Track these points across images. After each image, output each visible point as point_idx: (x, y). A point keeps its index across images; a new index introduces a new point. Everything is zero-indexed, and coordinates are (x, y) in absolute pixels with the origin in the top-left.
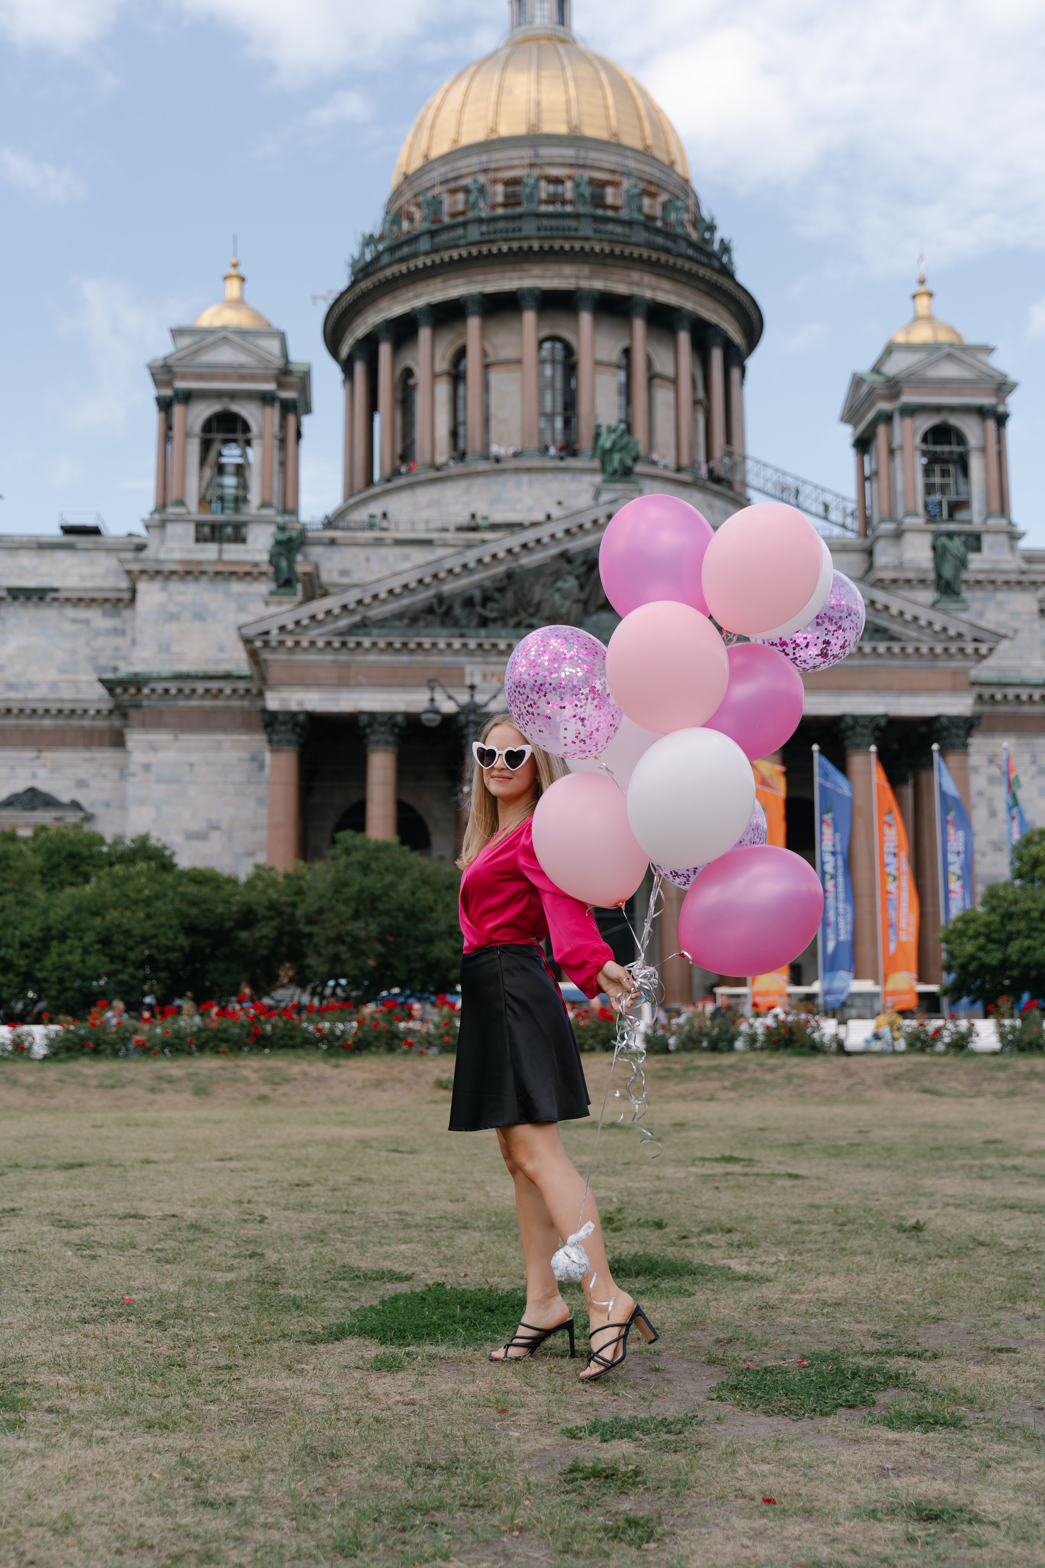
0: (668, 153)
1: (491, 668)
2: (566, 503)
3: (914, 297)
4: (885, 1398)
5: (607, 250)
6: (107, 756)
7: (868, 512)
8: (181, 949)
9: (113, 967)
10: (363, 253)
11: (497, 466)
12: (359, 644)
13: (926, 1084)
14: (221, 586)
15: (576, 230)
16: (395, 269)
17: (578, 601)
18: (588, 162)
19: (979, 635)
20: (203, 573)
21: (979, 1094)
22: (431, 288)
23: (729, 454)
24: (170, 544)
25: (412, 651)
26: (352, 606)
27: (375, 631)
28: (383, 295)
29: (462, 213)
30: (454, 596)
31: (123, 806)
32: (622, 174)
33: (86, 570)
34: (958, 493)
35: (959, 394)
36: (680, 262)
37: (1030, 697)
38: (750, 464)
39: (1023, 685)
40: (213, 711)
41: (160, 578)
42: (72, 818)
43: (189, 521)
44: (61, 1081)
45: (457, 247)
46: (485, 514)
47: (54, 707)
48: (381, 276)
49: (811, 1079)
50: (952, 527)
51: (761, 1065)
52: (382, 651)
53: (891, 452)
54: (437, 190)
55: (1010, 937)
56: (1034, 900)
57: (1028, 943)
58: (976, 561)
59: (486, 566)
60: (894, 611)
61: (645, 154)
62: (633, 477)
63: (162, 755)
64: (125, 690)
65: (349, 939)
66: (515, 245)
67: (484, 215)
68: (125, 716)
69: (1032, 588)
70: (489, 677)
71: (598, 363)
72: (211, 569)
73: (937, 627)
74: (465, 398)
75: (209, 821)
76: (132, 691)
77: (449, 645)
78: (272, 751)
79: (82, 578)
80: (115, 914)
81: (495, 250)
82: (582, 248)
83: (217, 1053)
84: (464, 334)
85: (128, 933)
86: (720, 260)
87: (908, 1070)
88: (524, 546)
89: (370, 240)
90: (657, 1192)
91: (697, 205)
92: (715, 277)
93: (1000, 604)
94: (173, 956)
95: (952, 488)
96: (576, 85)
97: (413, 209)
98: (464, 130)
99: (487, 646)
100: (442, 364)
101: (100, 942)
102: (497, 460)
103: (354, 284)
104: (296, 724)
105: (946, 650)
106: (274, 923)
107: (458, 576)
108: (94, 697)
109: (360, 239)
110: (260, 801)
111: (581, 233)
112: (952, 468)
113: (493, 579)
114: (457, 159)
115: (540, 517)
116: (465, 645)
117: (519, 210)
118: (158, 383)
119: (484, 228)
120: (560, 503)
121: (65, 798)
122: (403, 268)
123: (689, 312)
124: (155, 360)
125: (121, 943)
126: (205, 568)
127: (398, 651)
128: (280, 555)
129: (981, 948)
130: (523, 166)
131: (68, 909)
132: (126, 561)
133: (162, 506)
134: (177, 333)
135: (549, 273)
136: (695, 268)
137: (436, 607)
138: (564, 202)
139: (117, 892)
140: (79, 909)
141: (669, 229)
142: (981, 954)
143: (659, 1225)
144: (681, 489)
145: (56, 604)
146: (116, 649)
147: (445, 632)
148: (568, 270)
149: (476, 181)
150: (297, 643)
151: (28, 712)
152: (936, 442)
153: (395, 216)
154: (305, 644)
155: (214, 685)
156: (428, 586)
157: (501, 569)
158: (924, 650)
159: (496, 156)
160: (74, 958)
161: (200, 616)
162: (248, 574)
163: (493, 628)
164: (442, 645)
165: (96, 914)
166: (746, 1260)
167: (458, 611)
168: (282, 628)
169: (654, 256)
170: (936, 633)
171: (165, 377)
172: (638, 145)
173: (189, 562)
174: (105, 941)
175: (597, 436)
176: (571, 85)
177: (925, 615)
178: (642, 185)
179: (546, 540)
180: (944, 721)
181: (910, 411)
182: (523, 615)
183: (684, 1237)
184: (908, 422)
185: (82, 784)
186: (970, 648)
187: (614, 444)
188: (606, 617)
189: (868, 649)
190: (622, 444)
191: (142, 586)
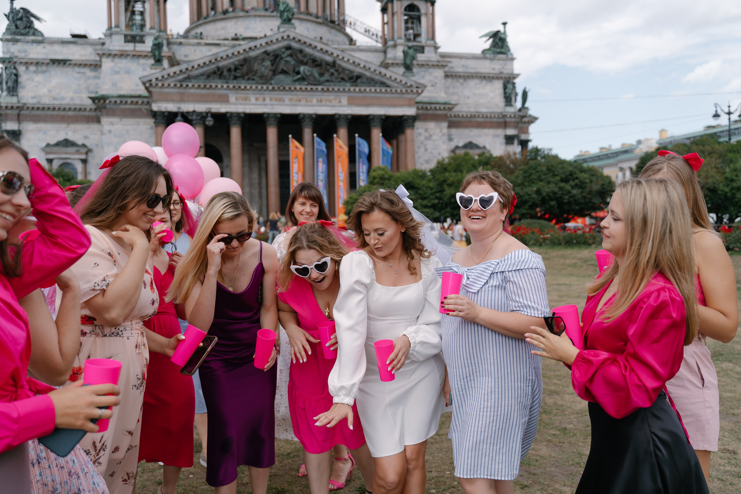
1: (239, 95)
6: (94, 126)
7: (385, 37)
11: (247, 14)
12: (187, 86)
14: (136, 60)
17: (271, 70)
19: (418, 85)
20: (128, 55)
23: (339, 13)
24: (114, 43)
25: (208, 89)
26: (184, 70)
27: (193, 81)
30: (224, 67)
31: (102, 146)
33: (82, 52)
34: (417, 31)
37: (440, 108)
39: (438, 103)
40: (135, 110)
41: (111, 57)
42: (84, 150)
43: (121, 34)
46: (241, 33)
47: (73, 107)
50: (414, 44)
52: (197, 88)
53: (393, 14)
58: (421, 57)
59: (236, 56)
60: (388, 76)
62: (293, 21)
63: (116, 127)
64: (99, 101)
69: (442, 67)
72: (131, 54)
73: (403, 82)
76: (102, 101)
77: (222, 86)
78: (156, 126)
79: (81, 55)
88: (250, 48)
93: (430, 73)
95: (415, 28)
99: (237, 87)
102: (247, 12)
104: (164, 116)
105: (406, 91)
107: (225, 59)
108: (88, 104)
112: (415, 21)
113: (239, 61)
115: (262, 35)
116: (228, 87)
121: (80, 143)
126: (129, 53)
127: (203, 88)
128: (155, 49)
132: (98, 49)
133: (110, 28)
137: (217, 71)
145: (71, 66)
146: (97, 84)
147: (220, 81)
150: (163, 85)
151: (62, 109)
152: (409, 11)
154: (166, 85)
155: (134, 100)
156: (213, 63)
157: (241, 57)
158: (399, 91)
161: (128, 72)
162: (146, 56)
163: (239, 80)
164: (219, 86)
167: (225, 73)
168: (157, 79)
170: (403, 85)
173: (122, 51)
175: (279, 5)
177: (399, 78)
179: (258, 46)
180: (405, 117)
182: (250, 75)
184: (399, 3)
185: (86, 137)
186: (415, 90)
187: (285, 9)
188: (282, 77)
189: (378, 90)
190: (288, 9)
191: (104, 60)
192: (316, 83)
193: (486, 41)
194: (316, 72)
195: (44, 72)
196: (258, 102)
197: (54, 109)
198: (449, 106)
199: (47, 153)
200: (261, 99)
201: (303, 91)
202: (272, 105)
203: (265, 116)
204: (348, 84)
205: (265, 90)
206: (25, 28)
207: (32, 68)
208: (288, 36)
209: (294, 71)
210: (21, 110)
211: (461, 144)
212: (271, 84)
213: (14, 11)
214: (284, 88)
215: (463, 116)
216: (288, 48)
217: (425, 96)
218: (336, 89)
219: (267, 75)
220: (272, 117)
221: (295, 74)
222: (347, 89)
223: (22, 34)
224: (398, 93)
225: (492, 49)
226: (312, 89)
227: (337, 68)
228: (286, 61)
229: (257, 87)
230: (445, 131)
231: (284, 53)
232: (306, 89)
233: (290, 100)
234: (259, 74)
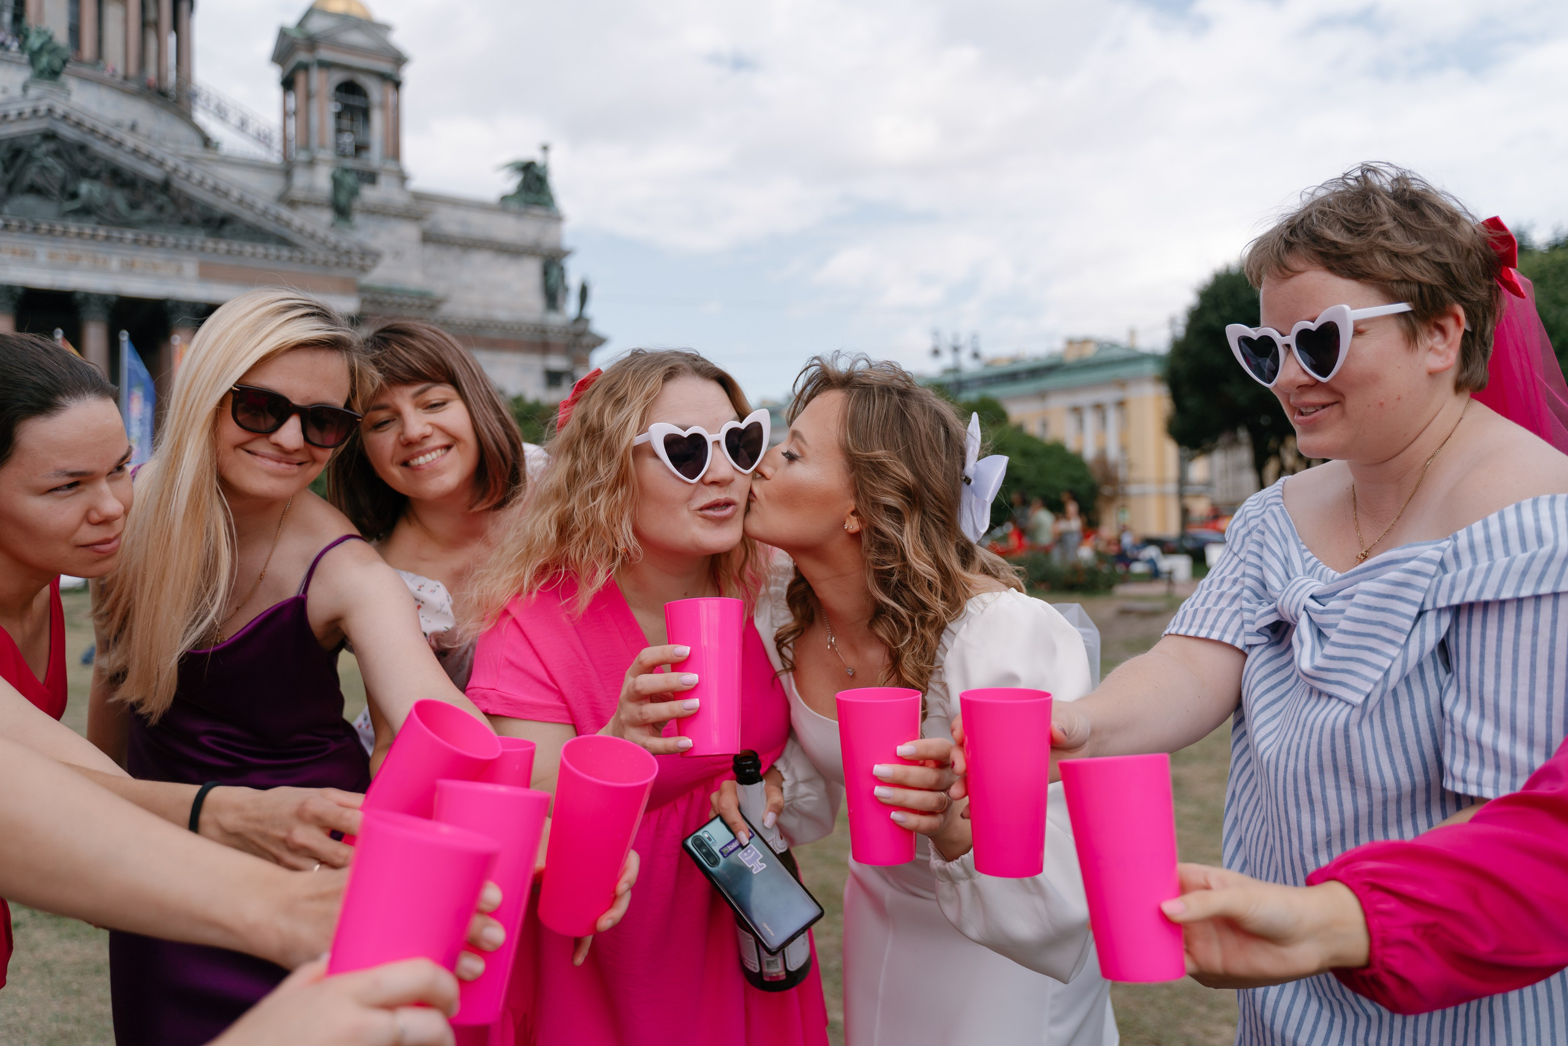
7: (291, 142)
19: (364, 252)
35: (365, 59)
37: (411, 304)
39: (405, 293)
53: (309, 96)
60: (296, 225)
62: (63, 77)
69: (415, 220)
73: (331, 243)
105: (338, 262)
112: (357, 117)
152: (346, 94)
158: (320, 260)
170: (330, 248)
177: (321, 232)
181: (324, 65)
184: (322, 73)
186: (356, 260)
187: (43, 47)
188: (30, 200)
189: (273, 253)
190: (48, 46)
192: (121, 223)
193: (508, 178)
194: (120, 199)
198: (430, 302)
201: (86, 239)
204: (200, 234)
208: (50, 111)
209: (63, 188)
212: (2, 214)
214: (37, 227)
215: (459, 324)
216: (49, 136)
217: (380, 275)
218: (170, 242)
221: (65, 198)
222: (197, 244)
224: (319, 265)
225: (521, 194)
226: (108, 235)
227: (172, 196)
232: (94, 233)
233: (52, 256)
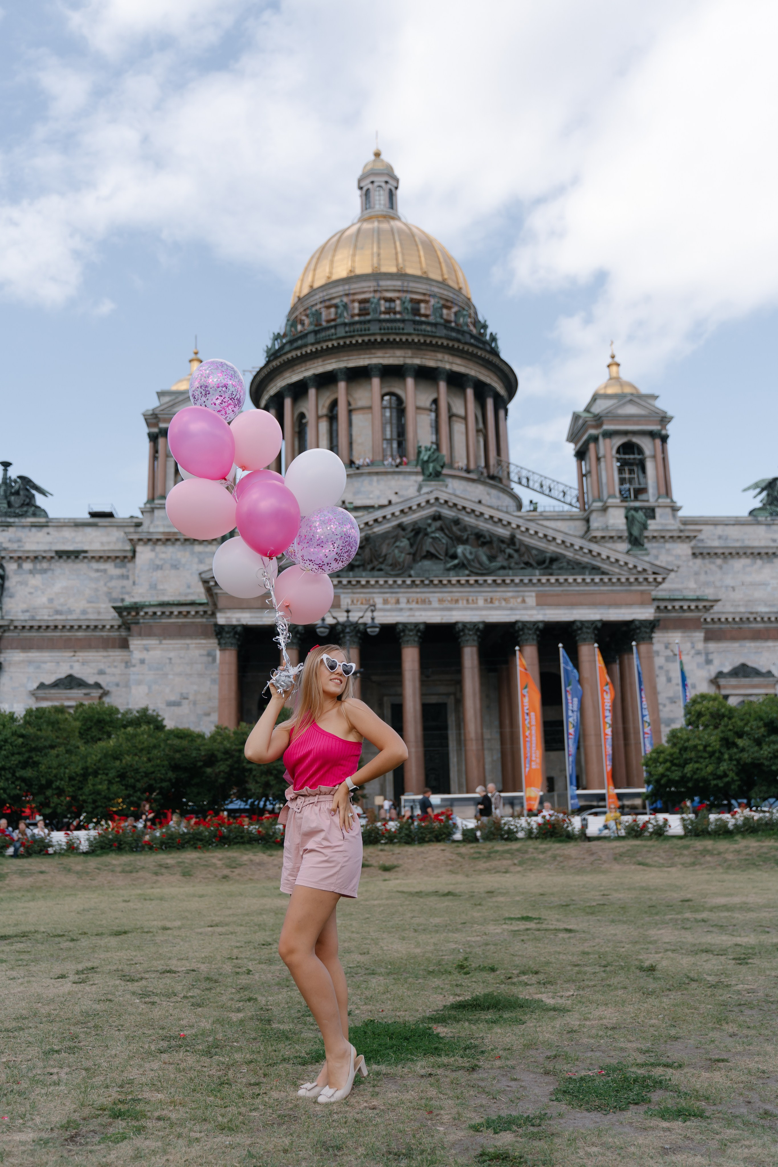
0: (458, 283)
1: (357, 596)
2: (400, 493)
3: (609, 366)
4: (656, 1096)
5: (422, 341)
6: (117, 654)
7: (586, 496)
8: (170, 780)
9: (127, 792)
10: (274, 344)
11: (358, 471)
13: (640, 859)
14: (189, 548)
15: (403, 329)
16: (294, 354)
17: (409, 554)
18: (410, 289)
19: (656, 570)
20: (177, 540)
21: (672, 865)
22: (315, 365)
23: (499, 463)
24: (157, 522)
28: (286, 370)
29: (334, 320)
31: (127, 686)
32: (430, 295)
33: (105, 539)
34: (639, 484)
35: (638, 424)
36: (466, 348)
37: (689, 607)
38: (512, 468)
39: (684, 599)
40: (184, 625)
41: (151, 543)
42: (96, 693)
44: (98, 869)
45: (331, 340)
46: (351, 501)
47: (84, 624)
48: (285, 358)
49: (568, 858)
50: (637, 504)
51: (536, 849)
53: (598, 459)
54: (318, 306)
55: (686, 762)
56: (700, 739)
57: (697, 765)
58: (653, 525)
60: (604, 556)
61: (443, 284)
62: (441, 477)
63: (152, 653)
64: (129, 613)
65: (275, 772)
66: (366, 339)
67: (346, 321)
68: (129, 629)
69: (687, 540)
70: (355, 601)
71: (418, 408)
73: (631, 566)
74: (337, 431)
75: (182, 694)
76: (133, 613)
78: (220, 650)
79: (102, 544)
80: (128, 758)
81: (354, 342)
82: (407, 340)
83: (195, 848)
84: (337, 392)
85: (137, 771)
86: (490, 346)
87: (628, 850)
88: (376, 521)
89: (277, 337)
90: (487, 944)
91: (476, 313)
92: (488, 356)
93: (668, 550)
94: (164, 784)
95: (636, 480)
96: (401, 244)
97: (304, 318)
98: (334, 271)
99: (354, 583)
100: (323, 411)
101: (118, 776)
102: (358, 467)
103: (268, 363)
104: (236, 633)
105: (636, 579)
106: (228, 763)
108: (110, 618)
109: (272, 336)
110: (213, 681)
111: (405, 331)
112: (635, 468)
114: (330, 288)
115: (385, 502)
116: (340, 582)
117: (368, 318)
118: (149, 425)
119: (347, 329)
120: (396, 493)
121: (91, 681)
122: (299, 353)
123: (472, 376)
124: (147, 410)
125: (132, 777)
126: (178, 537)
129: (668, 769)
130: (370, 292)
131: (99, 756)
132: (130, 533)
133: (152, 499)
134: (161, 394)
135: (387, 355)
136: (475, 351)
138: (395, 313)
139: (129, 744)
140: (106, 756)
141: (459, 328)
142: (668, 773)
143: (493, 970)
144: (470, 484)
145: (86, 560)
146: (123, 587)
148: (399, 353)
149: (342, 301)
151: (68, 627)
152: (625, 453)
153: (293, 321)
155: (184, 609)
158: (623, 580)
159: (354, 286)
160: (103, 787)
161: (175, 567)
163: (357, 571)
165: (116, 758)
166: (550, 994)
169: (451, 344)
170: (630, 569)
171: (154, 421)
172: (439, 278)
173: (169, 533)
174: (122, 776)
175: (419, 453)
176: (398, 244)
177: (623, 558)
178: (442, 302)
179: (389, 516)
180: (637, 623)
181: (609, 435)
182: (376, 563)
183: (510, 978)
184: (608, 441)
185: (101, 672)
186: (651, 578)
187: (429, 457)
188: (427, 563)
189: (588, 580)
190: (432, 458)
191: (139, 549)
192: (485, 572)
193: (755, 497)
194: (483, 554)
195: (44, 571)
196: (388, 607)
197: (56, 627)
198: (706, 604)
199: (38, 699)
200: (393, 601)
201: (462, 585)
202: (411, 609)
203: (400, 626)
204: (537, 572)
205: (399, 586)
206: (23, 505)
207: (27, 566)
208: (437, 499)
209: (446, 554)
210: (4, 631)
211: (726, 670)
212: (410, 576)
213: (8, 481)
214: (432, 581)
215: (727, 619)
216: (437, 517)
217: (668, 587)
218: (517, 580)
219: (404, 562)
220: (411, 630)
221: (448, 559)
222: (535, 581)
223: (17, 516)
224: (622, 584)
225: (768, 507)
226: (476, 581)
227: (517, 547)
228: (433, 538)
229: (386, 582)
230: (700, 646)
231: (429, 525)
232: (467, 581)
233: (441, 601)
234: (390, 561)
